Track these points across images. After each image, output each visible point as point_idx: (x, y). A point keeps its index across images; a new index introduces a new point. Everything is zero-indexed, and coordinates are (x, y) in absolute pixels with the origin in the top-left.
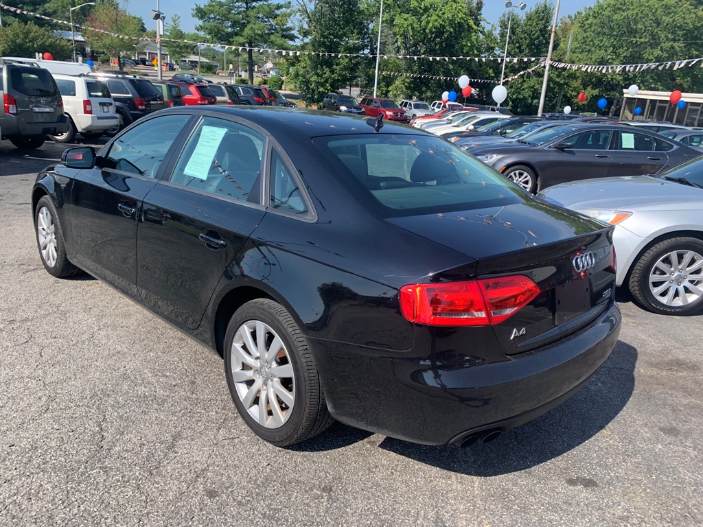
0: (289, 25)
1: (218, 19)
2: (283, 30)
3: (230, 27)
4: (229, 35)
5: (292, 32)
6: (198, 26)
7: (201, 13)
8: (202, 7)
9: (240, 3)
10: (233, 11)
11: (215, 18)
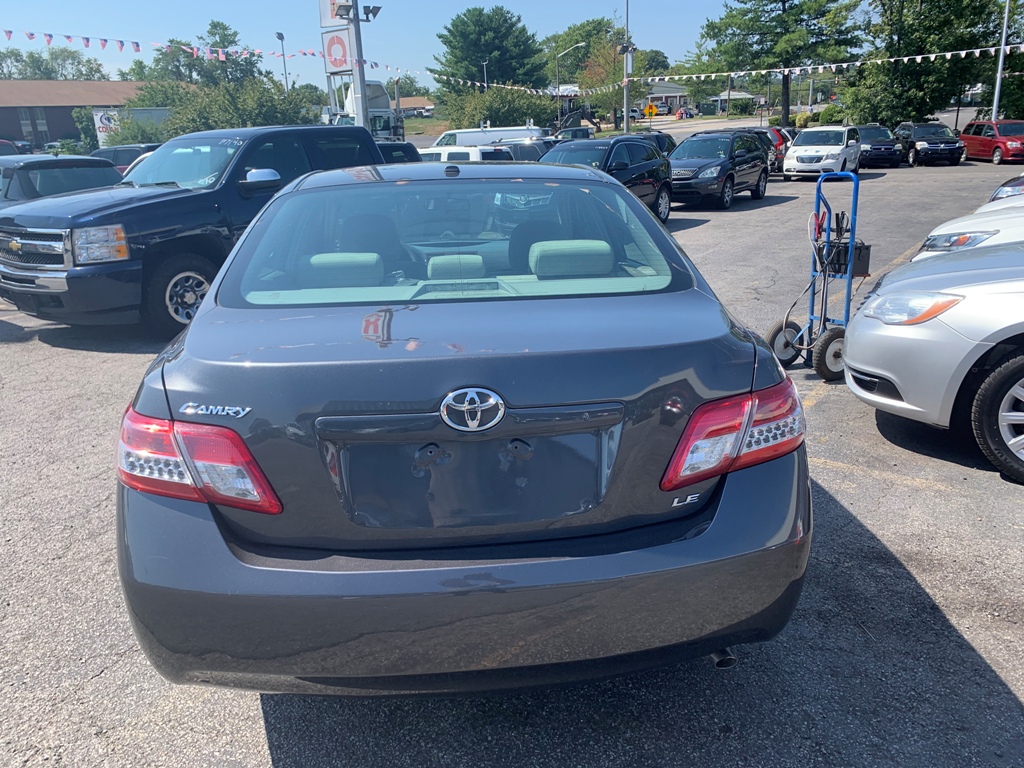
0: (849, 23)
1: (739, 35)
2: (840, 32)
3: (756, 43)
4: (756, 55)
5: (856, 33)
6: (710, 49)
7: (713, 30)
8: (717, 21)
9: (773, 6)
10: (763, 19)
11: (734, 34)
